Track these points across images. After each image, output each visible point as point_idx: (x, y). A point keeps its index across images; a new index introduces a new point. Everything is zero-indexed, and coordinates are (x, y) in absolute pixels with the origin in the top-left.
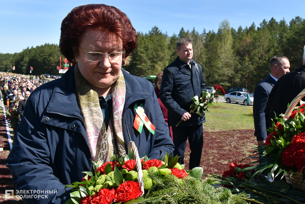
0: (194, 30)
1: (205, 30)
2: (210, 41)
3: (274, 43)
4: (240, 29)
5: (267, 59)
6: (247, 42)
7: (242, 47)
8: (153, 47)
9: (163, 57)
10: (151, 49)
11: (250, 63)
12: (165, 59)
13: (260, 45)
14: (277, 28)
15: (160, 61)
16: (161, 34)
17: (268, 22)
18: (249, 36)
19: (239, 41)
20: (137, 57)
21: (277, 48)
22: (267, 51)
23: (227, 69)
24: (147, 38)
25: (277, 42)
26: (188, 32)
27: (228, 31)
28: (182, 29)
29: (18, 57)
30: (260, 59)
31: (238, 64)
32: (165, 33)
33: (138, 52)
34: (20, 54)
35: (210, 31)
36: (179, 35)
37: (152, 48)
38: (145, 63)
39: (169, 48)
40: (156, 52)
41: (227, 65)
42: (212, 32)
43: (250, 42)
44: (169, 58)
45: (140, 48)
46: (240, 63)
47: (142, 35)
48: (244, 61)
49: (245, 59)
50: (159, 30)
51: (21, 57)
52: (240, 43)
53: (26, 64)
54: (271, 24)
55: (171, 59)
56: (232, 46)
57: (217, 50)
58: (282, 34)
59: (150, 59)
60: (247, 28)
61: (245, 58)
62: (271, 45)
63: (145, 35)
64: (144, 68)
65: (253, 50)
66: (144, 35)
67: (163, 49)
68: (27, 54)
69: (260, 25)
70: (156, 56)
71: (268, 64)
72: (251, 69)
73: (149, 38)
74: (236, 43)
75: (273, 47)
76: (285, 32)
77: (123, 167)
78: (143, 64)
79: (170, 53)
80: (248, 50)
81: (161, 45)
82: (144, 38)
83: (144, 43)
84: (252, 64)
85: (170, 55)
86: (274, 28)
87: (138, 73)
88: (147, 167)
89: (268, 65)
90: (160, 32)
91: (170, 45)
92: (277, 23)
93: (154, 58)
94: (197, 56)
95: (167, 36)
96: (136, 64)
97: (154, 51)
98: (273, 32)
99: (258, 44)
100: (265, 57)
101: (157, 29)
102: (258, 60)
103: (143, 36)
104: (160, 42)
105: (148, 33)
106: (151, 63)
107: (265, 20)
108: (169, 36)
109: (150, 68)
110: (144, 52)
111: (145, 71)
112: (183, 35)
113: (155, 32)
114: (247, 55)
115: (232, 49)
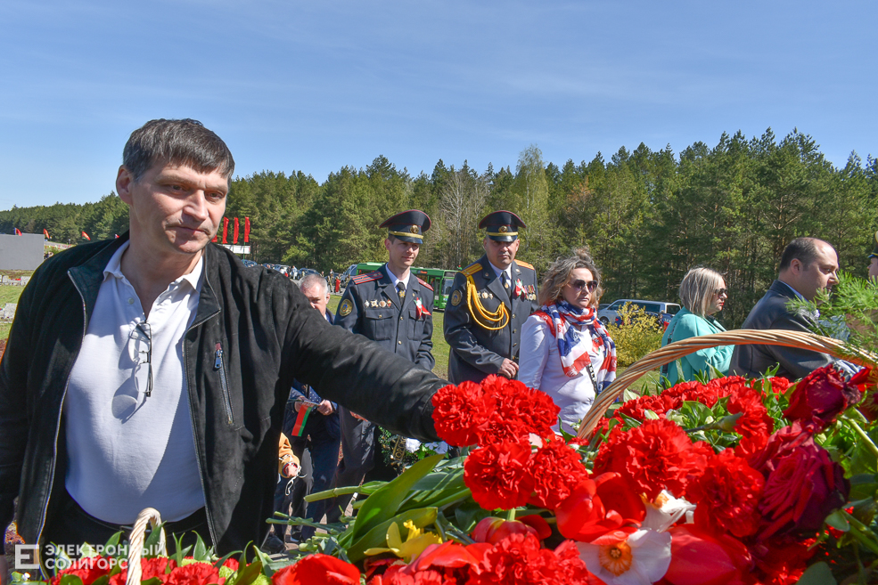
0: (465, 167)
1: (490, 168)
2: (500, 191)
3: (643, 201)
4: (570, 165)
5: (628, 232)
6: (581, 195)
7: (571, 205)
8: (374, 198)
10: (370, 204)
13: (611, 204)
14: (651, 167)
16: (393, 172)
17: (632, 153)
18: (587, 183)
19: (562, 193)
20: (340, 221)
22: (627, 217)
23: (536, 253)
24: (362, 180)
25: (650, 197)
26: (452, 169)
28: (440, 163)
29: (93, 213)
30: (609, 233)
31: (561, 244)
32: (402, 171)
33: (342, 210)
34: (96, 206)
35: (502, 169)
36: (433, 175)
37: (372, 202)
38: (357, 234)
39: (412, 203)
40: (382, 212)
41: (536, 243)
42: (506, 172)
43: (588, 196)
45: (348, 201)
46: (564, 240)
47: (354, 173)
48: (574, 238)
49: (577, 232)
50: (390, 163)
51: (97, 213)
52: (565, 197)
53: (107, 229)
54: (639, 157)
56: (549, 203)
58: (662, 180)
59: (368, 225)
60: (583, 165)
61: (576, 229)
62: (637, 204)
63: (360, 172)
64: (355, 245)
65: (596, 212)
66: (358, 173)
67: (397, 204)
68: (110, 206)
69: (613, 158)
71: (628, 244)
73: (368, 181)
74: (558, 198)
75: (642, 208)
76: (667, 176)
78: (353, 236)
80: (584, 213)
81: (394, 197)
82: (356, 180)
83: (357, 192)
84: (593, 244)
86: (643, 167)
87: (342, 255)
89: (628, 248)
90: (392, 166)
91: (414, 197)
92: (651, 155)
94: (470, 223)
95: (406, 177)
96: (337, 235)
97: (376, 207)
98: (641, 175)
99: (607, 201)
100: (622, 231)
101: (384, 160)
102: (606, 234)
103: (354, 176)
104: (392, 190)
105: (365, 169)
106: (371, 233)
107: (623, 147)
108: (411, 177)
109: (367, 245)
110: (357, 211)
111: (357, 251)
112: (442, 177)
113: (381, 167)
114: (582, 225)
115: (548, 209)
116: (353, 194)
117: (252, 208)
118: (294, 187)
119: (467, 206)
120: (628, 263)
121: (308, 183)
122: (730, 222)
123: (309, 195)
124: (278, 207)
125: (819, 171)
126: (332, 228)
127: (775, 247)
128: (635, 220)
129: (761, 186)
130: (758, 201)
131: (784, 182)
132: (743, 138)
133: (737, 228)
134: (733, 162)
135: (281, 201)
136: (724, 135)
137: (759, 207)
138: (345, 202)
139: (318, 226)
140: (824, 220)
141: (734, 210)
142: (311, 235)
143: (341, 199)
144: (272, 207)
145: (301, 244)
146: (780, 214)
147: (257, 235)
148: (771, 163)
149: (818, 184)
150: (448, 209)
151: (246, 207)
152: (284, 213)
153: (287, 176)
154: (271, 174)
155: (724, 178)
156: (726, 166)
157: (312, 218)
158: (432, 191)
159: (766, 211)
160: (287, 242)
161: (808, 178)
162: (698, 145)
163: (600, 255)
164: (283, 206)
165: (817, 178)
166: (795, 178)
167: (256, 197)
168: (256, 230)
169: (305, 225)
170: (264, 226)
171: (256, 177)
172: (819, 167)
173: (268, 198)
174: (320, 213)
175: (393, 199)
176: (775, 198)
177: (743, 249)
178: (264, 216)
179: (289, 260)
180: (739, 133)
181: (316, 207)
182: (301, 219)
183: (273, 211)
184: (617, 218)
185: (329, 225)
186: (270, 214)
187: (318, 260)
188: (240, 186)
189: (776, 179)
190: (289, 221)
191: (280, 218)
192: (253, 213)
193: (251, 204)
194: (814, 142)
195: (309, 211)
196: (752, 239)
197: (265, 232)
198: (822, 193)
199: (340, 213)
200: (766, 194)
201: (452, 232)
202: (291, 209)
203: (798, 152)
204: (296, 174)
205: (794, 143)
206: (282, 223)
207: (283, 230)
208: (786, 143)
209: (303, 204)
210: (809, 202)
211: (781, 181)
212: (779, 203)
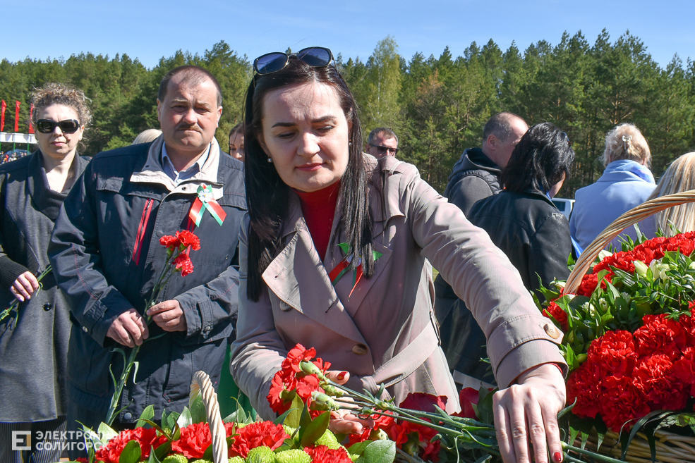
3: (490, 95)
4: (417, 58)
5: (476, 126)
6: (431, 88)
7: (420, 98)
11: (437, 134)
13: (461, 98)
14: (499, 62)
15: (228, 121)
16: (234, 59)
17: (482, 48)
18: (436, 76)
19: (413, 85)
21: (497, 105)
22: (475, 111)
25: (497, 91)
27: (392, 62)
30: (459, 126)
31: (411, 136)
32: (243, 57)
35: (350, 59)
42: (354, 62)
43: (437, 90)
46: (414, 133)
47: (189, 58)
48: (425, 131)
49: (427, 125)
50: (231, 50)
52: (415, 90)
54: (488, 53)
56: (400, 95)
57: (366, 104)
58: (509, 75)
60: (432, 58)
61: (426, 122)
62: (485, 98)
63: (195, 58)
65: (446, 105)
66: (192, 58)
67: (237, 93)
69: (465, 52)
71: (477, 137)
72: (438, 148)
75: (489, 102)
76: (515, 71)
80: (433, 106)
81: (234, 85)
84: (443, 137)
86: (492, 62)
90: (233, 53)
98: (490, 70)
99: (456, 94)
101: (225, 47)
102: (455, 128)
103: (189, 61)
104: (231, 78)
105: (202, 55)
107: (474, 42)
113: (222, 49)
114: (431, 117)
115: (399, 101)
118: (120, 72)
121: (132, 68)
122: (571, 116)
123: (135, 80)
124: (99, 93)
125: (648, 70)
128: (483, 113)
129: (599, 83)
130: (596, 98)
131: (618, 80)
132: (583, 38)
133: (578, 124)
134: (575, 60)
135: (102, 87)
136: (564, 33)
137: (596, 103)
139: (146, 115)
141: (576, 106)
142: (138, 125)
144: (90, 93)
145: (125, 135)
146: (615, 110)
149: (648, 83)
152: (105, 100)
154: (90, 56)
155: (566, 74)
156: (569, 63)
157: (139, 106)
159: (603, 107)
160: (108, 133)
161: (640, 77)
162: (542, 44)
163: (450, 148)
164: (105, 92)
165: (646, 77)
166: (628, 77)
167: (70, 80)
169: (129, 113)
171: (73, 59)
172: (648, 68)
174: (148, 101)
176: (611, 95)
177: (583, 142)
180: (579, 33)
181: (144, 94)
182: (125, 107)
183: (92, 97)
184: (466, 112)
188: (50, 69)
189: (611, 78)
190: (111, 110)
194: (643, 44)
195: (136, 98)
196: (591, 133)
198: (650, 91)
200: (603, 91)
202: (113, 96)
203: (630, 52)
204: (120, 57)
205: (626, 44)
206: (103, 111)
207: (104, 119)
208: (620, 43)
209: (128, 90)
210: (640, 99)
211: (616, 79)
212: (615, 101)
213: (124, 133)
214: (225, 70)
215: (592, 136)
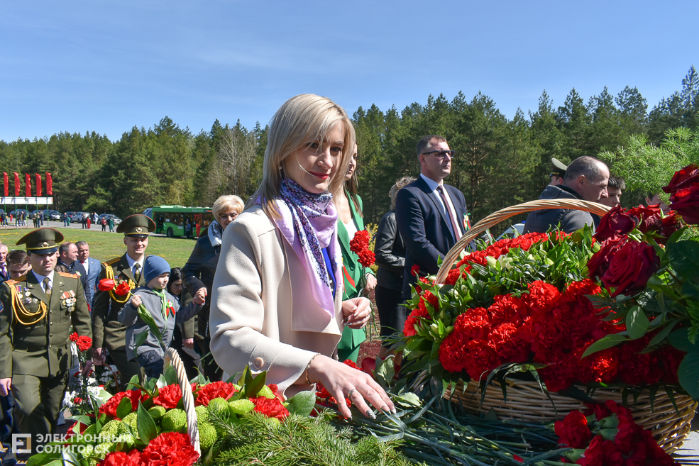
0: (238, 124)
1: (258, 125)
3: (376, 148)
5: (366, 173)
8: (162, 153)
9: (184, 173)
10: (159, 158)
12: (187, 175)
14: (381, 121)
15: (177, 179)
16: (177, 132)
17: (367, 111)
20: (133, 173)
21: (382, 155)
22: (365, 161)
24: (152, 138)
25: (382, 144)
26: (227, 127)
28: (217, 122)
32: (185, 129)
33: (134, 163)
36: (211, 132)
37: (161, 156)
38: (149, 183)
39: (194, 156)
40: (170, 163)
44: (194, 173)
45: (139, 156)
47: (143, 131)
50: (174, 123)
54: (372, 115)
55: (199, 175)
58: (390, 131)
59: (158, 175)
62: (372, 151)
63: (149, 132)
64: (148, 193)
66: (147, 132)
67: (182, 157)
70: (169, 170)
73: (156, 138)
75: (375, 153)
76: (394, 128)
77: (155, 401)
78: (146, 185)
79: (196, 164)
82: (146, 138)
83: (147, 148)
85: (196, 167)
86: (376, 122)
87: (136, 201)
88: (204, 399)
89: (368, 184)
90: (176, 126)
91: (196, 150)
92: (381, 113)
93: (166, 173)
94: (244, 170)
95: (188, 134)
96: (131, 185)
97: (165, 160)
98: (374, 128)
100: (363, 171)
101: (169, 121)
103: (144, 135)
104: (177, 146)
105: (153, 129)
106: (161, 182)
107: (360, 108)
108: (192, 134)
109: (159, 191)
110: (148, 163)
111: (150, 197)
112: (219, 134)
113: (167, 127)
116: (144, 149)
117: (50, 164)
119: (241, 156)
120: (369, 195)
121: (102, 142)
123: (104, 151)
124: (76, 163)
125: (498, 122)
126: (126, 179)
127: (472, 178)
128: (372, 162)
129: (460, 133)
131: (475, 130)
132: (444, 99)
134: (438, 117)
135: (78, 157)
136: (430, 96)
137: (458, 149)
138: (136, 157)
139: (113, 177)
140: (503, 157)
142: (108, 185)
143: (133, 155)
144: (70, 164)
145: (99, 194)
146: (473, 154)
147: (57, 188)
148: (465, 117)
149: (498, 131)
150: (225, 159)
151: (45, 164)
152: (81, 168)
153: (83, 136)
154: (68, 135)
156: (433, 120)
157: (108, 171)
158: (211, 145)
159: (464, 152)
160: (86, 192)
161: (492, 127)
162: (415, 105)
164: (81, 162)
166: (482, 128)
167: (54, 155)
168: (56, 184)
169: (101, 177)
170: (64, 180)
171: (53, 138)
172: (498, 120)
173: (66, 155)
174: (114, 167)
175: (178, 152)
176: (469, 142)
178: (63, 171)
179: (89, 208)
180: (441, 96)
181: (111, 162)
182: (98, 172)
183: (71, 166)
185: (123, 177)
186: (68, 169)
187: (114, 206)
188: (38, 146)
189: (469, 129)
190: (86, 175)
191: (78, 173)
192: (52, 170)
193: (50, 162)
194: (492, 101)
195: (105, 165)
196: (456, 173)
197: (65, 185)
198: (502, 138)
199: (132, 166)
201: (230, 178)
202: (87, 164)
203: (483, 108)
204: (90, 134)
205: (479, 102)
206: (80, 176)
207: (81, 182)
208: (474, 101)
209: (98, 159)
210: (492, 145)
211: (473, 129)
212: (473, 146)
213: (98, 192)
214: (171, 140)
215: (456, 176)
